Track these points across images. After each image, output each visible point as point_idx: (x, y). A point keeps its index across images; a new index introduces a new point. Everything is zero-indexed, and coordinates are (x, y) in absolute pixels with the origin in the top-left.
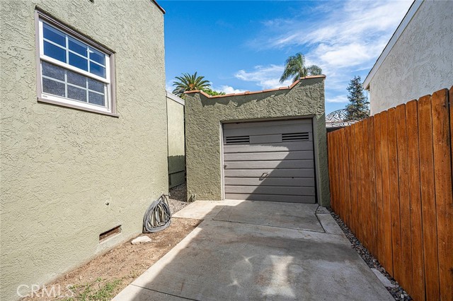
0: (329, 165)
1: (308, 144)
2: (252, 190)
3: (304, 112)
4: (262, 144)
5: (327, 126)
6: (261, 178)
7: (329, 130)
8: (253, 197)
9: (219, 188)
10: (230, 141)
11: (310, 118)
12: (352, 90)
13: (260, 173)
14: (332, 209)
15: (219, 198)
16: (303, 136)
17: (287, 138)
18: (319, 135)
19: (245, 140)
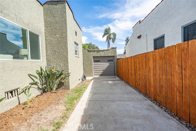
0: (117, 67)
1: (113, 62)
2: (101, 73)
3: (112, 55)
4: (103, 62)
5: (117, 58)
6: (103, 70)
7: (118, 59)
8: (101, 75)
9: (93, 73)
10: (95, 61)
11: (114, 56)
12: (126, 42)
13: (102, 69)
14: (118, 76)
15: (93, 76)
16: (112, 60)
17: (109, 61)
18: (115, 60)
19: (99, 61)
